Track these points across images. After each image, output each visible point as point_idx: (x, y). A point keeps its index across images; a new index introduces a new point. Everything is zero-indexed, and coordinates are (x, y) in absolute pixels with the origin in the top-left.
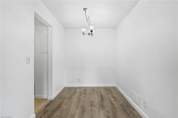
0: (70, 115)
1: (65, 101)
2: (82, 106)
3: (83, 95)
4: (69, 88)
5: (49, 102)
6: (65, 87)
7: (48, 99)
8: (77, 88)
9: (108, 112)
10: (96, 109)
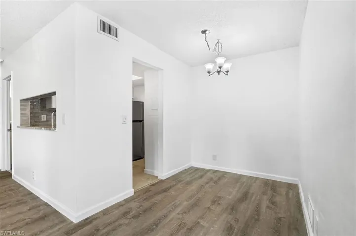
0: (173, 203)
1: (179, 186)
2: (198, 198)
3: (212, 184)
4: (197, 169)
5: (158, 182)
6: (192, 167)
7: (158, 178)
8: (209, 171)
9: (237, 220)
10: (217, 209)
